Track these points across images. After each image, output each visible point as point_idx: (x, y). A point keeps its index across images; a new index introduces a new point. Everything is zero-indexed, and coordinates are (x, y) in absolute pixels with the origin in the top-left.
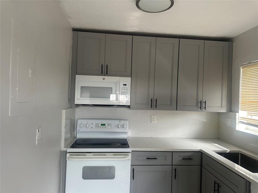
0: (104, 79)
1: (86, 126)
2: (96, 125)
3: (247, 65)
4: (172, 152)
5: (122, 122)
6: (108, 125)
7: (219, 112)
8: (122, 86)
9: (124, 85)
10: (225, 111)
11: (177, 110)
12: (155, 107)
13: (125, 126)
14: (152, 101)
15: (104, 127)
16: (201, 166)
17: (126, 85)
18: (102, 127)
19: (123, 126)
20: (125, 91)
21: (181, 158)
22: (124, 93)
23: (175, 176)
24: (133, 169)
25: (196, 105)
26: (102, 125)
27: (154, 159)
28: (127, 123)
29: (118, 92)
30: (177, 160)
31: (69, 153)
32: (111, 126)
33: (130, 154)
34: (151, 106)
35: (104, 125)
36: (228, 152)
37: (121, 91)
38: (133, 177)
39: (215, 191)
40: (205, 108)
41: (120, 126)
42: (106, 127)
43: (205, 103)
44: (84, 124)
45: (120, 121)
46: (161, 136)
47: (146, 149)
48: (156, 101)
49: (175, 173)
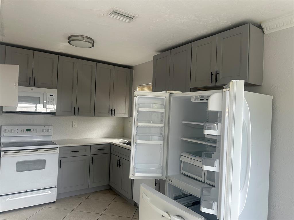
0: (32, 89)
1: (11, 131)
2: (21, 130)
3: (140, 86)
4: (91, 145)
5: (47, 127)
6: (34, 130)
7: (124, 118)
8: (49, 96)
9: (51, 95)
10: (127, 117)
11: (94, 116)
12: (77, 114)
13: (50, 130)
14: (75, 109)
15: (29, 132)
16: (110, 153)
17: (52, 95)
18: (28, 132)
19: (48, 131)
20: (52, 101)
21: (96, 150)
22: (51, 102)
23: (92, 163)
24: (60, 160)
25: (108, 112)
26: (27, 130)
27: (77, 151)
28: (51, 128)
29: (45, 102)
30: (94, 151)
31: (3, 151)
32: (36, 131)
33: (58, 149)
34: (74, 113)
35: (30, 130)
36: (127, 142)
37: (48, 100)
38: (60, 166)
39: (118, 165)
40: (114, 114)
41: (45, 131)
42: (31, 132)
43: (114, 111)
44: (9, 130)
45: (45, 127)
46: (81, 138)
47: (70, 145)
48: (78, 109)
49: (92, 160)
